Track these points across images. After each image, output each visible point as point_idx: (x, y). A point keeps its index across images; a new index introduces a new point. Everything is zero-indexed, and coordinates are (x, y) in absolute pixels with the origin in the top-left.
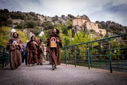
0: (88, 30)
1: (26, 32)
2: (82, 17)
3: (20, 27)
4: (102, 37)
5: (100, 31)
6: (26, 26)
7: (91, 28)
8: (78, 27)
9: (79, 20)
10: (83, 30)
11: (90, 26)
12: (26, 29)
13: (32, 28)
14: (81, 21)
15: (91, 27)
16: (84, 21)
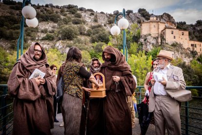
0: (167, 44)
1: (60, 47)
2: (162, 17)
3: (50, 37)
4: (194, 57)
5: (192, 45)
6: (60, 36)
7: (174, 40)
8: (149, 37)
9: (153, 25)
10: (160, 44)
11: (172, 36)
12: (60, 41)
13: (71, 40)
14: (156, 26)
15: (175, 38)
16: (162, 27)
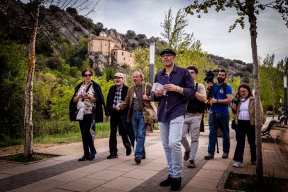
0: (118, 65)
8: (101, 56)
9: (104, 42)
10: (110, 64)
14: (108, 45)
15: (124, 59)
16: (112, 46)
